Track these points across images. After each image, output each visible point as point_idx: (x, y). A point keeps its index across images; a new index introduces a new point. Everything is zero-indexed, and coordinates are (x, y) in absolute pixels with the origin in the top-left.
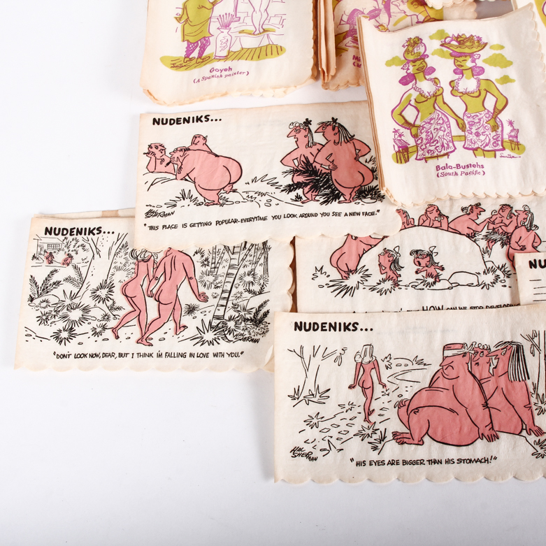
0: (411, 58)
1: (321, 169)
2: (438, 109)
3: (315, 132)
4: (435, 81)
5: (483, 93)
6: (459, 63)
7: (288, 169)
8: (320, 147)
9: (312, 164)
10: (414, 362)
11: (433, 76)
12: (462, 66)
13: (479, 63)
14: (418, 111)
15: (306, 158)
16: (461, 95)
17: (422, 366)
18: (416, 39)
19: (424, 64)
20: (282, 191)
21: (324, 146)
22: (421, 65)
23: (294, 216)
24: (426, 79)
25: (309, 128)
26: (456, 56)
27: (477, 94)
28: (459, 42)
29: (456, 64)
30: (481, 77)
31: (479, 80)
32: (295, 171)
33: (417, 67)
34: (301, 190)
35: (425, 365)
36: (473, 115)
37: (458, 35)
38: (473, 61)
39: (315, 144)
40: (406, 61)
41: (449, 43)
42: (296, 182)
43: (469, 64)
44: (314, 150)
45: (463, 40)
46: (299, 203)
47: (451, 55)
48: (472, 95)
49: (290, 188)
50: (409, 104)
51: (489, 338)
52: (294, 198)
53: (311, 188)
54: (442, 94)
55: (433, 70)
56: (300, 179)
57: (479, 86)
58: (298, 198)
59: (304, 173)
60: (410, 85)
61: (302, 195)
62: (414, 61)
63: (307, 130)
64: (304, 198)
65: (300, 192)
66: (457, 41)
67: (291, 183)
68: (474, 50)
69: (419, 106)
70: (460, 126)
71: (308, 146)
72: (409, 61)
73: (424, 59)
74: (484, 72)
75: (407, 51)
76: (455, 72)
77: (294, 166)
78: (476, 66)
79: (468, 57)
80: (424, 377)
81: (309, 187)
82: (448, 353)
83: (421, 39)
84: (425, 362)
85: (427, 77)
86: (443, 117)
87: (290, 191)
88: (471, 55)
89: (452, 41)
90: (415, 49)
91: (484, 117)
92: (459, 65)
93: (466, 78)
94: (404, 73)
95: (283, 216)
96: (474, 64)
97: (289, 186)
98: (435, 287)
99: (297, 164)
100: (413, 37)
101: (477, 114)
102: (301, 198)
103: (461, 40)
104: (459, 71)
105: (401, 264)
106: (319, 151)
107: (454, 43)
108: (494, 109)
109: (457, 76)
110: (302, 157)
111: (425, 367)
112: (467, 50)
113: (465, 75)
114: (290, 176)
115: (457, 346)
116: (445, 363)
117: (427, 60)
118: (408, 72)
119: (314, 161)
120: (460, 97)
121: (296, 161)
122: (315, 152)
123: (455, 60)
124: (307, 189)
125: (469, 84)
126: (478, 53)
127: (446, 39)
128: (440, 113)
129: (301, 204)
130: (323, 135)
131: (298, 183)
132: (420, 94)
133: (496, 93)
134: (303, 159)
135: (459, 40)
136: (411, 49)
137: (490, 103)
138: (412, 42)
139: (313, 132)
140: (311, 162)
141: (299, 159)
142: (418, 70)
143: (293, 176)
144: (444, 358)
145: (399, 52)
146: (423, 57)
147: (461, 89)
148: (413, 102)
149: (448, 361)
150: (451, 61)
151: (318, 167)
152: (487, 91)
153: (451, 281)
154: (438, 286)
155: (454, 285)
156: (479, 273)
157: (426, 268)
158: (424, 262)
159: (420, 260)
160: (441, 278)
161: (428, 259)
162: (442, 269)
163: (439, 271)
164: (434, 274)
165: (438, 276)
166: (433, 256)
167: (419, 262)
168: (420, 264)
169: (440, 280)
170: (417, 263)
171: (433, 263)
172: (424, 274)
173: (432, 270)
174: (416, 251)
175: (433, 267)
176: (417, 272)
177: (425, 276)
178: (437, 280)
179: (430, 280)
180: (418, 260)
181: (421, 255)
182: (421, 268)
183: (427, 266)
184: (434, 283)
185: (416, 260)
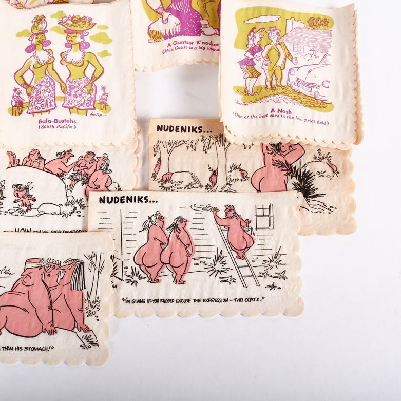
0: (36, 31)
2: (48, 74)
4: (50, 52)
5: (86, 63)
6: (70, 39)
10: (3, 272)
11: (48, 48)
12: (72, 41)
13: (87, 39)
14: (34, 75)
16: (68, 64)
17: (8, 275)
18: (42, 17)
19: (44, 38)
22: (42, 39)
24: (43, 49)
26: (68, 32)
27: (81, 64)
28: (73, 22)
29: (68, 39)
30: (86, 50)
31: (84, 53)
33: (38, 40)
35: (10, 274)
36: (74, 80)
37: (74, 16)
38: (82, 37)
40: (32, 34)
41: (65, 22)
43: (78, 39)
45: (77, 20)
47: (65, 32)
48: (76, 64)
50: (29, 68)
51: (61, 256)
54: (53, 62)
55: (49, 43)
57: (83, 58)
60: (32, 54)
62: (37, 35)
66: (72, 21)
68: (85, 28)
69: (35, 71)
70: (63, 89)
72: (34, 34)
73: (44, 33)
74: (89, 46)
75: (34, 26)
76: (66, 45)
78: (83, 42)
79: (78, 34)
80: (8, 283)
82: (29, 266)
83: (45, 17)
84: (10, 271)
85: (44, 48)
86: (51, 81)
88: (81, 32)
89: (67, 20)
90: (40, 25)
91: (83, 83)
92: (70, 40)
93: (74, 51)
94: (29, 44)
96: (82, 40)
98: (27, 214)
100: (40, 15)
101: (78, 80)
103: (75, 20)
104: (69, 45)
105: (4, 195)
107: (69, 22)
108: (92, 77)
109: (67, 49)
111: (11, 276)
112: (78, 29)
113: (73, 49)
115: (36, 261)
116: (25, 273)
117: (46, 34)
118: (32, 43)
120: (66, 65)
123: (67, 35)
125: (75, 55)
126: (87, 31)
127: (63, 19)
128: (49, 78)
132: (37, 61)
133: (96, 64)
135: (73, 20)
136: (36, 24)
137: (90, 72)
138: (38, 19)
142: (39, 42)
144: (25, 269)
145: (29, 26)
146: (44, 32)
147: (69, 59)
148: (32, 68)
149: (27, 272)
150: (65, 36)
152: (89, 62)
153: (40, 210)
154: (29, 213)
155: (41, 213)
156: (61, 205)
157: (22, 199)
158: (21, 194)
159: (19, 192)
160: (32, 207)
161: (25, 192)
162: (35, 200)
163: (31, 202)
164: (28, 204)
165: (30, 205)
166: (29, 190)
167: (17, 194)
168: (18, 195)
169: (31, 209)
170: (16, 195)
171: (28, 195)
172: (20, 203)
173: (26, 201)
174: (17, 185)
175: (27, 198)
176: (15, 202)
177: (20, 205)
178: (29, 208)
179: (24, 208)
180: (17, 192)
181: (20, 188)
182: (18, 199)
183: (23, 198)
184: (27, 211)
185: (15, 192)
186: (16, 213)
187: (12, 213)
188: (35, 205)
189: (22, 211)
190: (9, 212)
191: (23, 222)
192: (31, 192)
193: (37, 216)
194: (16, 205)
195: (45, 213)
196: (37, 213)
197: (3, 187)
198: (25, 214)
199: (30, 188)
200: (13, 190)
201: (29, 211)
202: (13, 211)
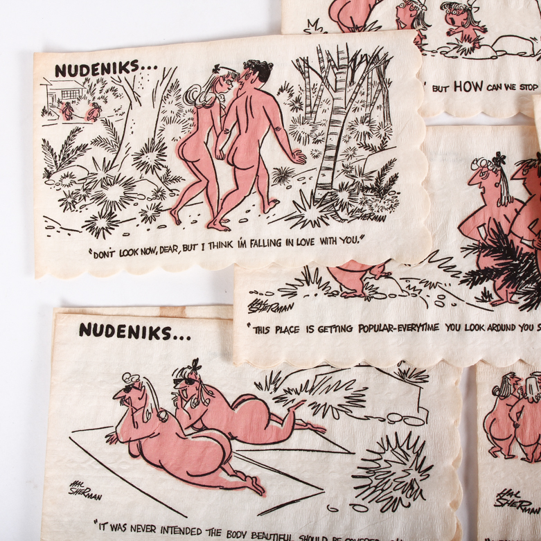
1: (522, 246)
3: (512, 179)
7: (470, 242)
8: (519, 206)
9: (506, 236)
15: (498, 225)
20: (462, 282)
21: (524, 204)
23: (480, 328)
25: (502, 171)
32: (480, 248)
34: (491, 282)
39: (512, 200)
42: (482, 268)
44: (509, 211)
46: (487, 305)
49: (474, 278)
52: (480, 296)
53: (505, 281)
56: (489, 262)
58: (486, 296)
59: (495, 251)
61: (491, 291)
63: (499, 172)
64: (495, 298)
65: (488, 285)
67: (475, 269)
71: (500, 203)
77: (479, 238)
81: (502, 277)
87: (475, 283)
95: (463, 327)
97: (472, 273)
99: (484, 235)
102: (490, 296)
105: (427, 20)
106: (518, 213)
110: (492, 221)
114: (473, 257)
119: (510, 231)
121: (481, 229)
122: (511, 215)
124: (499, 282)
129: (490, 307)
130: (524, 184)
131: (487, 269)
134: (493, 225)
139: (508, 178)
140: (506, 231)
141: (486, 226)
143: (479, 256)
151: (517, 242)
153: (496, 48)
154: (477, 53)
155: (499, 53)
156: (535, 39)
157: (462, 29)
158: (459, 20)
159: (454, 17)
160: (482, 42)
161: (465, 15)
162: (485, 30)
163: (479, 33)
164: (473, 37)
165: (477, 39)
166: (473, 11)
167: (452, 19)
168: (453, 23)
169: (480, 47)
170: (450, 21)
171: (471, 22)
172: (459, 36)
173: (469, 31)
174: (450, 5)
175: (471, 27)
176: (449, 34)
177: (459, 38)
178: (477, 45)
179: (467, 45)
180: (451, 16)
181: (455, 9)
182: (455, 28)
183: (463, 26)
184: (473, 49)
185: (448, 17)
186: (454, 53)
187: (444, 54)
188: (487, 39)
189: (464, 50)
190: (439, 51)
191: (466, 69)
192: (476, 17)
193: (491, 58)
194: (452, 39)
195: (506, 54)
196: (490, 53)
197: (424, 8)
198: (469, 56)
199: (474, 10)
200: (443, 13)
201: (476, 50)
202: (447, 50)
